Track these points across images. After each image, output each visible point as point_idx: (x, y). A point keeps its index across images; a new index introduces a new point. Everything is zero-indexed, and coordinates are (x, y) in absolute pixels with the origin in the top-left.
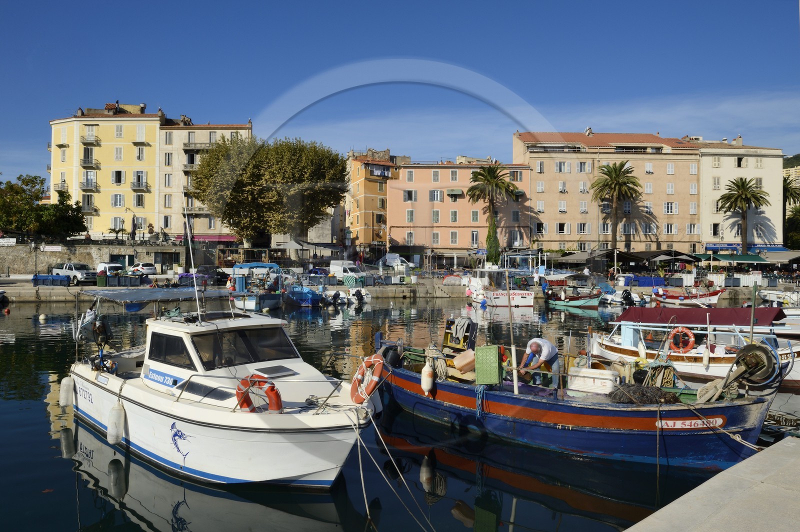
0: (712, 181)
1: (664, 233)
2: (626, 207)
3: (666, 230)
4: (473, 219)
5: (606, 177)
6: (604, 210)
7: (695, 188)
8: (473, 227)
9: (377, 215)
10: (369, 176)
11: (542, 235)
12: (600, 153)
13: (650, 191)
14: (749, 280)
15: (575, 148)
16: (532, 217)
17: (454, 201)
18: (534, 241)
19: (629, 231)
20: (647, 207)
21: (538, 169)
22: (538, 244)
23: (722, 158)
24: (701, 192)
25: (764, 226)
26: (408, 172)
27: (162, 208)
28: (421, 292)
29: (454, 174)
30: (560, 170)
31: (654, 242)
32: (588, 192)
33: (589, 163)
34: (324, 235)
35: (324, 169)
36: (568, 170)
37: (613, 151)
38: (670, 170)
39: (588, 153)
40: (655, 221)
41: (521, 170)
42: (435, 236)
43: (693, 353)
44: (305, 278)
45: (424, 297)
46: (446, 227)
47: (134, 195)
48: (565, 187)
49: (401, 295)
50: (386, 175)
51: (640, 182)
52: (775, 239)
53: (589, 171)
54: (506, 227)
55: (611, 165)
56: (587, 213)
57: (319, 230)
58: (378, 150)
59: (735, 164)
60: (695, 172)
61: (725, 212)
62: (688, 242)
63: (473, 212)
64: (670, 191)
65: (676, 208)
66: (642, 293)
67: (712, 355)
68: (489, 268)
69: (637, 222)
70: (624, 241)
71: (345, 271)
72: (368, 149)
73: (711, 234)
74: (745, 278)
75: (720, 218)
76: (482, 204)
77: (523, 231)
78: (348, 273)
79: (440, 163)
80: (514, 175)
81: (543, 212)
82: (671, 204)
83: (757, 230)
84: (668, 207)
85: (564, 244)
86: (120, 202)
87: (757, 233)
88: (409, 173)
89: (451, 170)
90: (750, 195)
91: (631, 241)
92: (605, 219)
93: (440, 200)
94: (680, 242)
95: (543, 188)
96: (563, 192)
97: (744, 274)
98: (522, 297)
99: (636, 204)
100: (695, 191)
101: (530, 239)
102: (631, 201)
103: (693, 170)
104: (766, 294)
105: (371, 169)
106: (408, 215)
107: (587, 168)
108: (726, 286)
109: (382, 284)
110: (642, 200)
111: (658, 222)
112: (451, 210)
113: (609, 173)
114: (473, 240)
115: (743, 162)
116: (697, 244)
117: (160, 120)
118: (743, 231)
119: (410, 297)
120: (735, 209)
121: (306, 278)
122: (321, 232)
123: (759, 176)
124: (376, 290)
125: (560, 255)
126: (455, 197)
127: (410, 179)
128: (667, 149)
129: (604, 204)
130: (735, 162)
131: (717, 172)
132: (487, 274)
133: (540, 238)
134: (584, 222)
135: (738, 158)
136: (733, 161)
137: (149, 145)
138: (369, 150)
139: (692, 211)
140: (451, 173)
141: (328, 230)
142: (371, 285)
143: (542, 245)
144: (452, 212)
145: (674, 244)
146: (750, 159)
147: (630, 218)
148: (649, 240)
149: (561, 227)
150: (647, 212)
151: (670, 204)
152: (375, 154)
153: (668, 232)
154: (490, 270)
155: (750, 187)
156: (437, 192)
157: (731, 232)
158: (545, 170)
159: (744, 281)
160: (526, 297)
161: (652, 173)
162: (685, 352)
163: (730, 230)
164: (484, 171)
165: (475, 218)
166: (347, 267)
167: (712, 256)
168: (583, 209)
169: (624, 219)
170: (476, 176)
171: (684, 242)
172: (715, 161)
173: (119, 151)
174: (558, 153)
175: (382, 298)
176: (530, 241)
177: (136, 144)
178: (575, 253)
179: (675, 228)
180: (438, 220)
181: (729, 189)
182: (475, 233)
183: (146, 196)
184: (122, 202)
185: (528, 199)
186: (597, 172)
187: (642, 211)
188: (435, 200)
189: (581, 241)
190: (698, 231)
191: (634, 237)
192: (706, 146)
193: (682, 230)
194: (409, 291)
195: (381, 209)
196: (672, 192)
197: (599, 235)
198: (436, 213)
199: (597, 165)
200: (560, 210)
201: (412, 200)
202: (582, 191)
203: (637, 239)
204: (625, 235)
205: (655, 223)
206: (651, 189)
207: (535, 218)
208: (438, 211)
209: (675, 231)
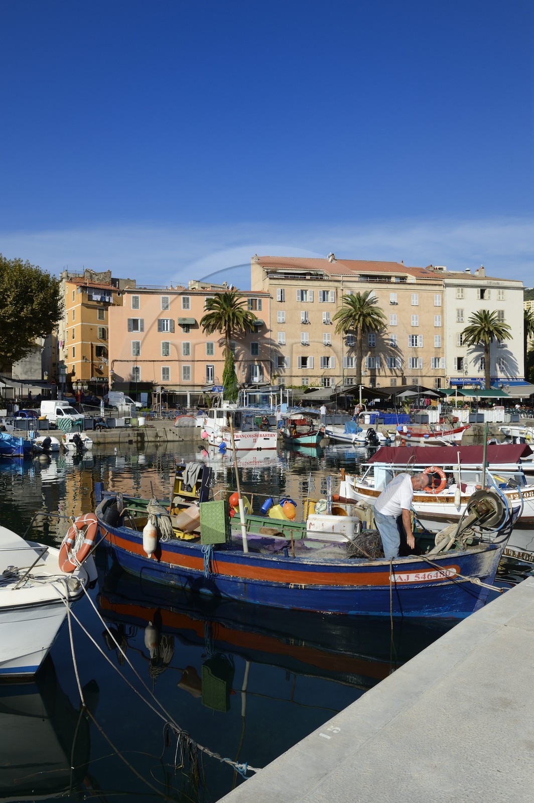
0: (455, 313)
1: (409, 368)
2: (370, 340)
3: (411, 364)
4: (208, 352)
5: (350, 307)
6: (349, 343)
7: (439, 320)
8: (208, 361)
9: (97, 347)
10: (86, 301)
11: (284, 369)
12: (344, 281)
13: (395, 323)
14: (492, 416)
15: (317, 275)
16: (272, 351)
17: (186, 332)
18: (275, 376)
19: (374, 365)
20: (392, 340)
21: (279, 297)
22: (279, 380)
23: (465, 289)
24: (445, 324)
25: (506, 360)
26: (133, 297)
28: (149, 436)
29: (186, 301)
30: (302, 299)
31: (400, 377)
32: (331, 323)
33: (332, 292)
34: (33, 370)
35: (31, 292)
36: (311, 298)
37: (357, 279)
38: (415, 302)
39: (331, 281)
40: (400, 355)
41: (260, 298)
42: (166, 371)
43: (445, 493)
44: (9, 423)
45: (153, 442)
46: (177, 361)
48: (307, 317)
49: (127, 440)
50: (107, 300)
51: (385, 313)
52: (517, 374)
53: (332, 300)
54: (245, 361)
55: (355, 295)
56: (331, 346)
57: (26, 365)
58: (97, 271)
59: (478, 296)
60: (439, 303)
61: (469, 345)
62: (433, 376)
63: (208, 344)
64: (414, 323)
65: (421, 341)
66: (388, 431)
67: (463, 495)
68: (228, 407)
69: (382, 356)
70: (369, 376)
71: (59, 412)
72: (85, 269)
73: (455, 369)
74: (488, 413)
75: (463, 351)
76: (217, 336)
77: (263, 365)
78: (63, 415)
79: (170, 288)
80: (252, 304)
81: (284, 345)
82: (416, 337)
83: (500, 364)
84: (413, 340)
85: (307, 379)
87: (500, 367)
88: (134, 299)
89: (182, 296)
90: (493, 328)
91: (376, 376)
92: (349, 352)
93: (170, 330)
94: (425, 376)
95: (284, 318)
96: (305, 323)
97: (488, 410)
98: (265, 439)
99: (381, 336)
100: (439, 323)
101: (271, 374)
102: (376, 334)
103: (438, 301)
104: (509, 430)
105: (89, 293)
106: (134, 348)
107: (330, 297)
108: (470, 423)
109: (104, 427)
110: (387, 332)
111: (403, 356)
112: (182, 342)
113: (352, 303)
114: (208, 375)
115: (486, 294)
116: (441, 378)
118: (486, 365)
119: (137, 442)
120: (478, 342)
121: (11, 421)
122: (28, 366)
123: (501, 309)
124: (97, 435)
125: (303, 391)
126: (187, 327)
127: (136, 305)
128: (411, 279)
129: (348, 337)
130: (478, 293)
131: (460, 304)
132: (225, 414)
133: (282, 373)
134: (328, 356)
135: (481, 290)
136: (476, 292)
138: (87, 271)
139: (437, 344)
140: (182, 299)
141: (38, 364)
142: (91, 429)
143: (283, 381)
144: (184, 344)
145: (419, 379)
146: (492, 290)
147: (374, 351)
148: (394, 374)
150: (392, 345)
151: (414, 337)
152: (94, 276)
153: (413, 367)
154: (228, 409)
155: (493, 319)
157: (474, 366)
158: (286, 298)
159: (488, 416)
160: (269, 439)
161: (397, 304)
162: (437, 493)
163: (474, 364)
164: (220, 298)
165: (210, 351)
166: (61, 408)
167: (456, 391)
168: (327, 341)
169: (370, 353)
170: (210, 304)
171: (429, 377)
172: (459, 292)
174: (300, 280)
175: (104, 443)
176: (271, 376)
178: (318, 389)
179: (420, 362)
180: (168, 353)
181: (473, 322)
182: (210, 368)
185: (267, 331)
186: (340, 302)
187: (387, 344)
188: (164, 330)
189: (325, 376)
190: (443, 365)
191: (379, 371)
192: (450, 276)
193: (426, 364)
194: (136, 435)
195: (101, 339)
196: (416, 324)
197: (344, 369)
198: (166, 346)
199: (340, 294)
200: (303, 342)
201: (137, 329)
202: (325, 322)
203: (382, 374)
204: (370, 370)
205: (400, 357)
206: (396, 321)
207: (275, 351)
208: (168, 343)
209: (421, 365)
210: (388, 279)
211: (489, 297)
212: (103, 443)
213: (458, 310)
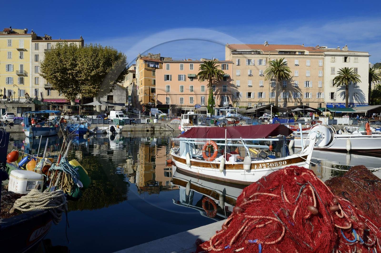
0: (330, 70)
1: (304, 98)
2: (284, 84)
3: (306, 96)
4: (202, 90)
5: (273, 67)
6: (273, 85)
7: (321, 73)
8: (202, 94)
9: (151, 88)
10: (147, 67)
11: (239, 98)
12: (270, 54)
13: (297, 75)
14: (342, 121)
15: (257, 52)
16: (233, 89)
17: (192, 81)
18: (235, 102)
19: (286, 97)
20: (295, 84)
21: (237, 63)
22: (237, 104)
23: (336, 57)
24: (324, 75)
25: (358, 93)
26: (167, 65)
27: (34, 85)
28: (157, 128)
29: (191, 66)
31: (299, 102)
32: (263, 75)
33: (264, 60)
34: (122, 99)
36: (253, 63)
37: (277, 53)
38: (308, 64)
39: (264, 54)
40: (300, 91)
41: (228, 64)
42: (182, 99)
43: (216, 161)
45: (159, 131)
46: (187, 94)
47: (18, 78)
48: (251, 73)
49: (146, 129)
50: (157, 67)
51: (291, 70)
52: (365, 102)
53: (264, 64)
54: (221, 95)
55: (276, 61)
56: (263, 87)
58: (154, 54)
59: (343, 61)
60: (321, 65)
61: (337, 86)
62: (317, 102)
63: (202, 86)
64: (308, 75)
65: (311, 84)
69: (290, 92)
70: (283, 102)
73: (330, 98)
75: (334, 89)
76: (206, 82)
77: (229, 96)
78: (118, 117)
79: (185, 60)
80: (224, 67)
81: (240, 87)
82: (309, 82)
83: (354, 96)
84: (307, 84)
85: (251, 103)
86: (11, 81)
87: (355, 98)
89: (190, 64)
90: (350, 77)
91: (287, 102)
92: (273, 90)
93: (184, 80)
94: (313, 102)
95: (240, 73)
96: (250, 75)
99: (290, 82)
100: (321, 75)
101: (233, 101)
102: (287, 81)
103: (321, 64)
105: (148, 63)
106: (167, 88)
107: (263, 63)
110: (293, 80)
111: (302, 92)
112: (190, 85)
113: (274, 65)
114: (202, 101)
115: (348, 58)
116: (322, 103)
117: (32, 37)
118: (346, 96)
119: (151, 131)
120: (342, 85)
122: (120, 97)
123: (356, 67)
126: (192, 78)
127: (168, 69)
128: (307, 52)
129: (273, 82)
130: (343, 59)
131: (333, 65)
133: (238, 100)
134: (261, 92)
135: (345, 57)
136: (342, 58)
137: (26, 50)
138: (149, 54)
139: (320, 86)
141: (124, 96)
143: (239, 104)
145: (310, 103)
146: (351, 58)
147: (286, 89)
148: (297, 101)
149: (249, 94)
150: (295, 87)
152: (152, 56)
153: (307, 97)
154: (190, 114)
155: (350, 72)
156: (183, 76)
157: (341, 97)
158: (241, 64)
161: (298, 65)
162: (212, 160)
164: (207, 64)
166: (118, 114)
167: (326, 109)
168: (261, 85)
169: (284, 91)
170: (202, 67)
171: (315, 102)
172: (332, 59)
173: (10, 54)
174: (248, 54)
177: (19, 50)
178: (253, 108)
179: (311, 95)
180: (183, 91)
181: (339, 74)
182: (203, 98)
183: (25, 78)
184: (12, 81)
185: (231, 80)
186: (268, 65)
187: (293, 86)
188: (181, 80)
189: (260, 102)
190: (323, 96)
192: (328, 51)
193: (314, 96)
194: (150, 127)
195: (154, 85)
196: (309, 75)
197: (270, 99)
198: (182, 87)
199: (268, 60)
200: (249, 85)
201: (169, 80)
202: (260, 75)
203: (290, 101)
204: (284, 99)
205: (300, 92)
206: (298, 74)
207: (235, 90)
208: (183, 86)
209: (311, 97)
210: (294, 53)
211: (349, 61)
212: (134, 131)
213: (332, 68)
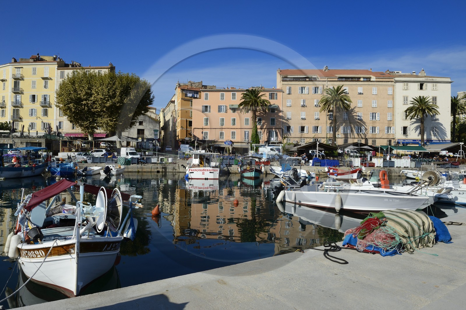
0: (402, 99)
1: (370, 133)
2: (344, 116)
3: (372, 131)
5: (330, 96)
6: (331, 118)
7: (391, 104)
8: (245, 128)
9: (189, 121)
10: (184, 97)
12: (328, 81)
13: (361, 106)
15: (312, 78)
16: (283, 123)
17: (234, 112)
18: (285, 138)
19: (347, 131)
20: (359, 116)
21: (287, 91)
22: (287, 140)
23: (409, 84)
24: (395, 106)
25: (437, 128)
26: (205, 94)
27: (58, 117)
28: (170, 169)
29: (234, 95)
31: (364, 138)
32: (320, 106)
33: (320, 88)
36: (307, 92)
37: (337, 79)
38: (375, 92)
39: (320, 81)
41: (276, 93)
42: (222, 134)
45: (172, 172)
46: (228, 128)
47: (42, 109)
48: (305, 103)
49: (156, 170)
50: (195, 96)
51: (351, 99)
52: (446, 138)
53: (320, 92)
55: (332, 89)
56: (319, 119)
58: (195, 82)
59: (418, 88)
60: (391, 93)
61: (411, 119)
62: (386, 138)
63: (246, 119)
65: (378, 116)
69: (353, 126)
70: (343, 138)
71: (127, 154)
73: (402, 134)
74: (398, 161)
75: (407, 123)
77: (277, 131)
79: (227, 89)
80: (272, 96)
81: (291, 119)
82: (375, 114)
83: (433, 131)
84: (373, 116)
85: (304, 139)
86: (34, 114)
87: (433, 133)
89: (232, 93)
90: (425, 107)
91: (348, 138)
92: (331, 123)
93: (225, 111)
94: (381, 138)
95: (291, 103)
96: (303, 106)
98: (210, 172)
99: (352, 114)
101: (282, 136)
102: (348, 112)
103: (390, 92)
105: (186, 92)
106: (205, 121)
109: (144, 163)
110: (356, 112)
111: (367, 126)
113: (331, 94)
114: (245, 136)
115: (424, 87)
116: (392, 140)
117: (57, 64)
118: (422, 131)
119: (162, 172)
120: (417, 117)
122: (152, 131)
123: (434, 95)
124: (138, 167)
126: (234, 109)
127: (206, 98)
128: (373, 78)
129: (331, 114)
130: (418, 86)
131: (406, 93)
133: (289, 135)
134: (317, 126)
135: (420, 84)
136: (417, 85)
137: (51, 79)
138: (190, 82)
139: (389, 118)
140: (232, 94)
143: (290, 140)
144: (232, 119)
145: (377, 140)
146: (429, 84)
147: (347, 123)
148: (360, 137)
149: (303, 129)
150: (359, 119)
151: (374, 114)
152: (193, 84)
153: (373, 132)
156: (223, 107)
157: (415, 132)
158: (292, 92)
161: (363, 94)
163: (415, 131)
164: (249, 92)
165: (247, 123)
168: (317, 117)
169: (344, 124)
170: (245, 96)
171: (384, 138)
172: (405, 86)
173: (34, 83)
174: (301, 81)
177: (43, 78)
179: (378, 130)
180: (223, 124)
181: (412, 104)
182: (247, 132)
183: (49, 109)
185: (280, 112)
186: (325, 94)
187: (356, 119)
188: (222, 111)
189: (315, 138)
190: (393, 131)
191: (350, 135)
192: (401, 76)
193: (382, 131)
194: (162, 168)
195: (190, 117)
196: (375, 106)
197: (327, 134)
199: (325, 88)
200: (302, 117)
201: (207, 111)
202: (316, 106)
203: (352, 137)
204: (344, 134)
205: (364, 126)
206: (362, 104)
207: (285, 123)
208: (223, 119)
209: (378, 132)
210: (358, 79)
211: (426, 88)
212: (141, 172)
213: (404, 97)
